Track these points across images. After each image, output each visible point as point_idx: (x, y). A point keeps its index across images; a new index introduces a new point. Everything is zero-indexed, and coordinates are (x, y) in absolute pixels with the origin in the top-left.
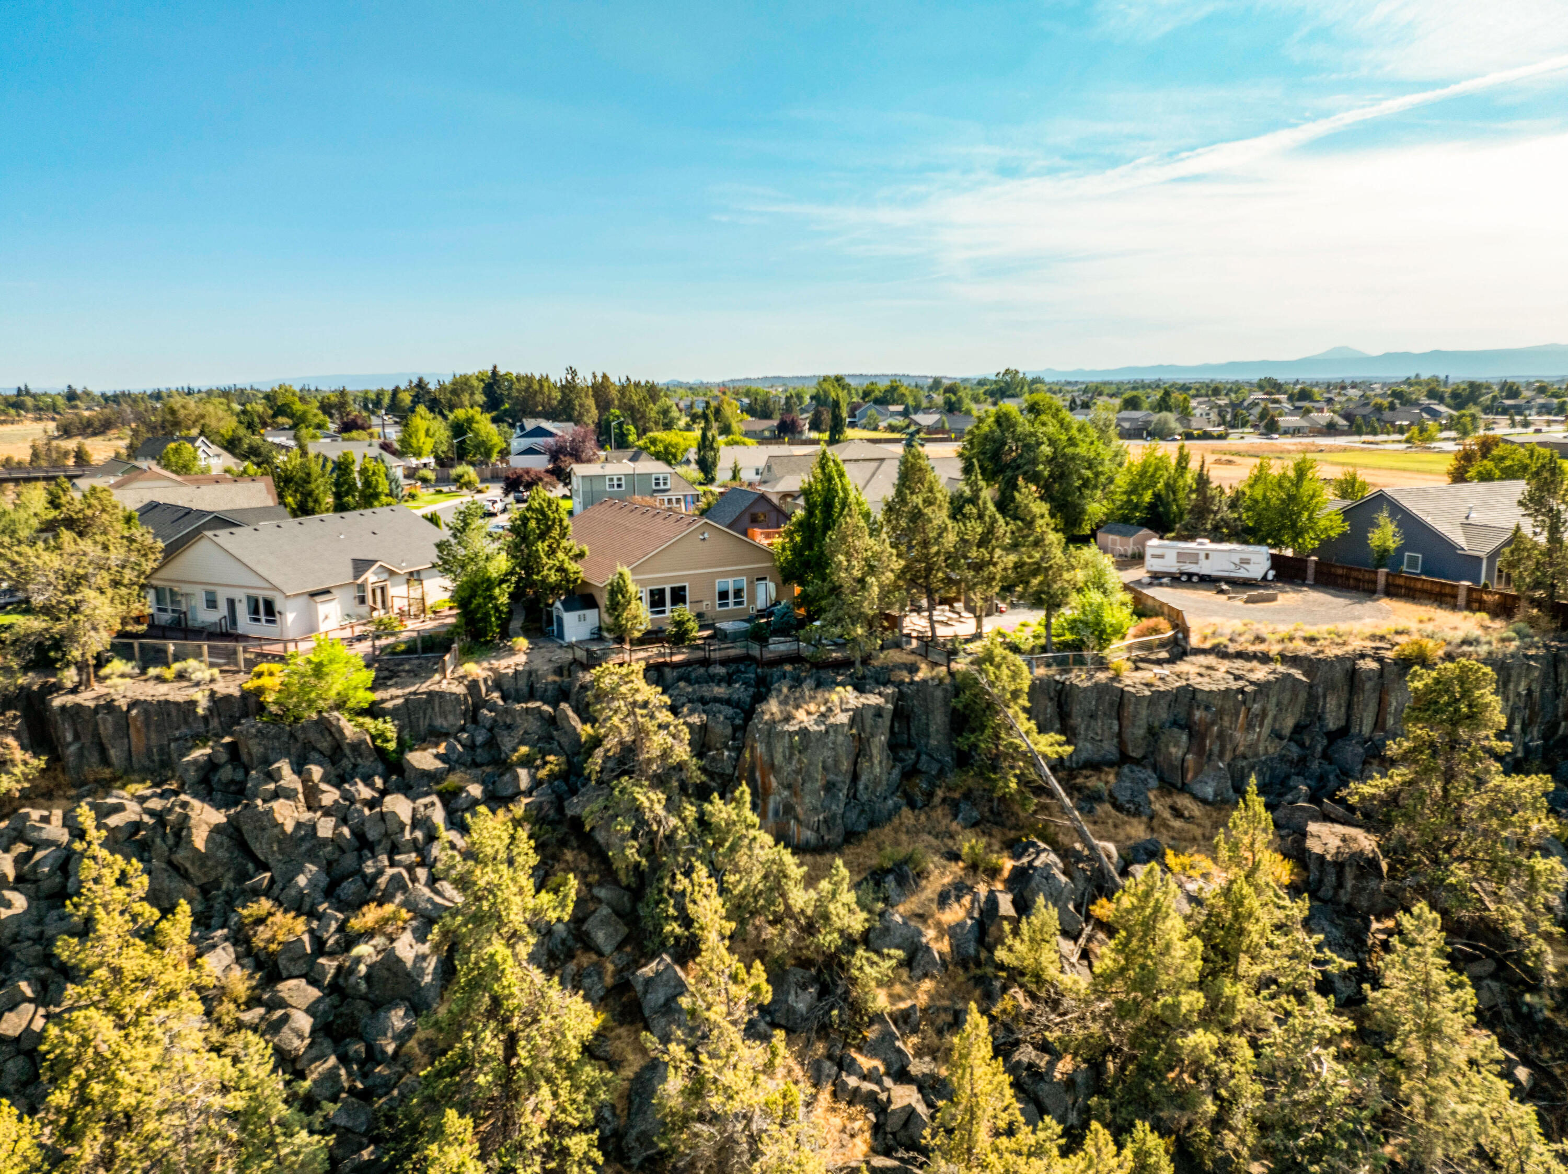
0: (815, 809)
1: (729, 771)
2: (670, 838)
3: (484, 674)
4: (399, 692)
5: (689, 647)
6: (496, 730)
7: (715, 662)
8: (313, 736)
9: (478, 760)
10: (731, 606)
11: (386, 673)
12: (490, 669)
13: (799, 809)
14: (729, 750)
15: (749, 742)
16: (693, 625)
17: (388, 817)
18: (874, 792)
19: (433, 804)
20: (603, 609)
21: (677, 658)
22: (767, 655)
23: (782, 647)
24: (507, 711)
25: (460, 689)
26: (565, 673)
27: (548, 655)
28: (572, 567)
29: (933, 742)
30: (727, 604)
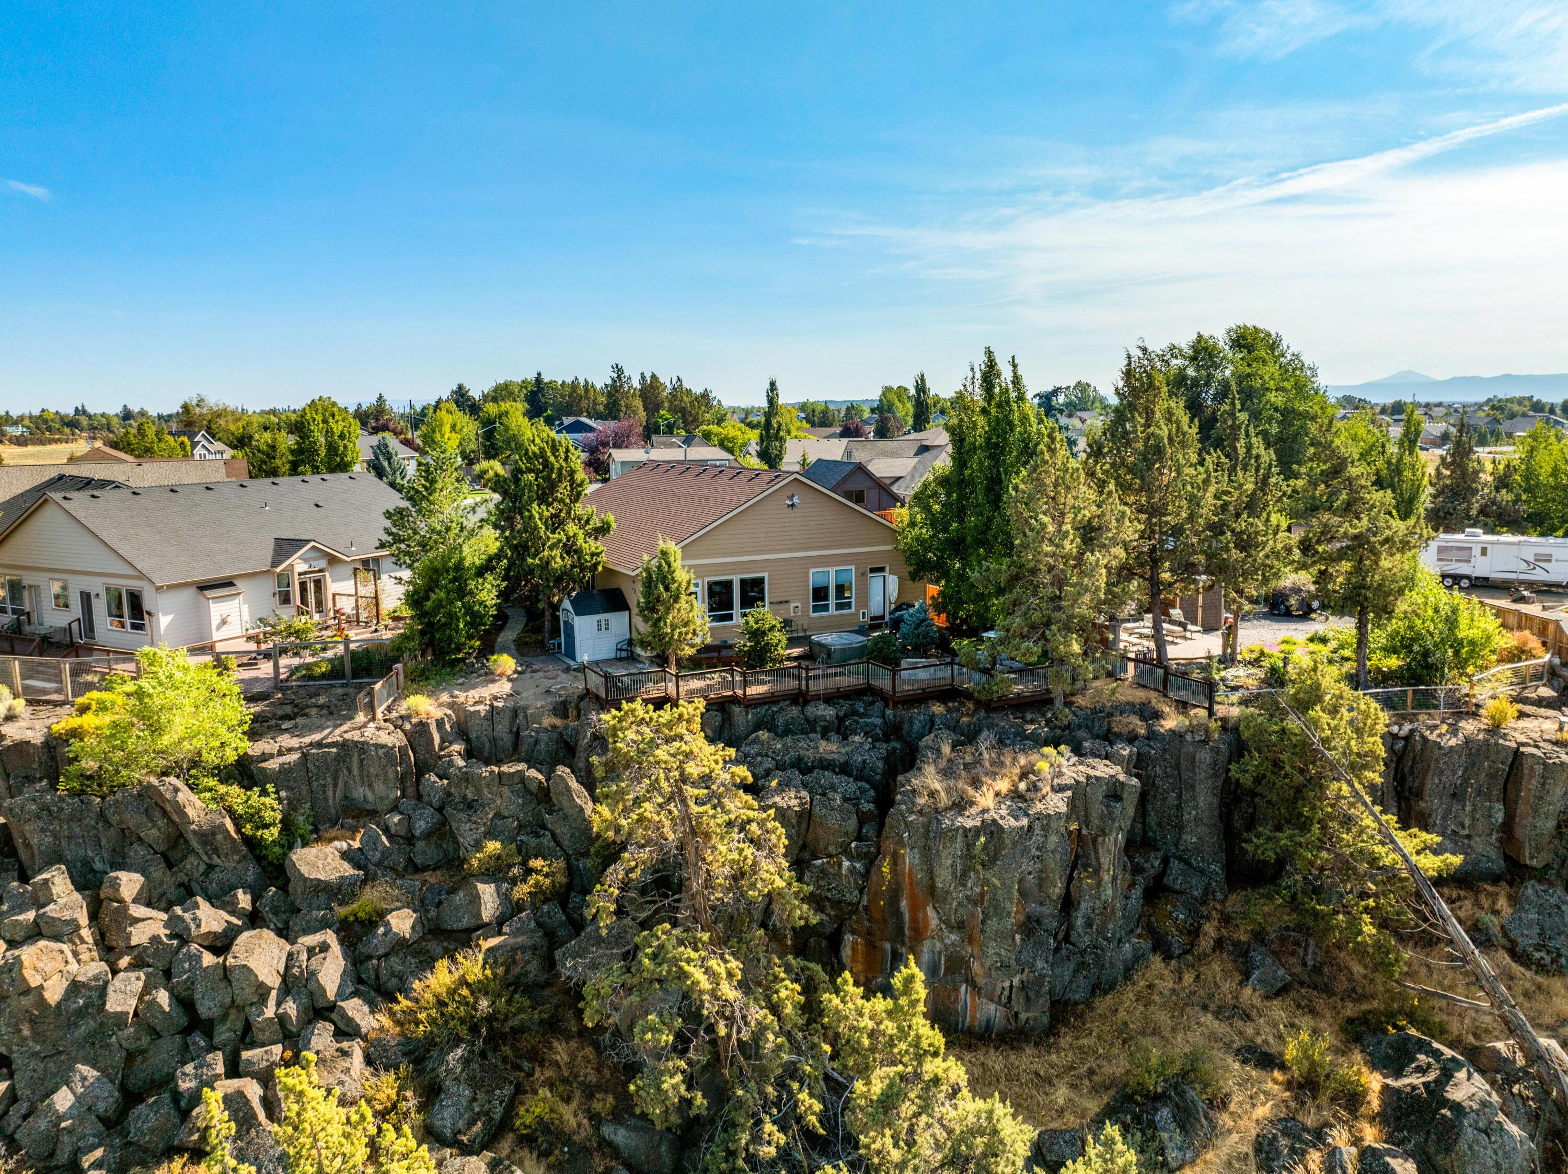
0: (1005, 966)
1: (852, 896)
2: (750, 1049)
3: (438, 713)
4: (295, 742)
5: (772, 672)
6: (449, 810)
7: (817, 698)
8: (132, 819)
9: (418, 860)
10: (832, 610)
11: (288, 709)
12: (451, 706)
13: (976, 966)
14: (851, 858)
15: (889, 845)
16: (778, 637)
17: (236, 974)
18: (1101, 932)
19: (324, 947)
20: (635, 610)
21: (755, 690)
22: (904, 688)
23: (922, 675)
24: (466, 778)
25: (393, 739)
26: (572, 712)
27: (546, 683)
28: (590, 546)
29: (1190, 839)
30: (826, 608)
